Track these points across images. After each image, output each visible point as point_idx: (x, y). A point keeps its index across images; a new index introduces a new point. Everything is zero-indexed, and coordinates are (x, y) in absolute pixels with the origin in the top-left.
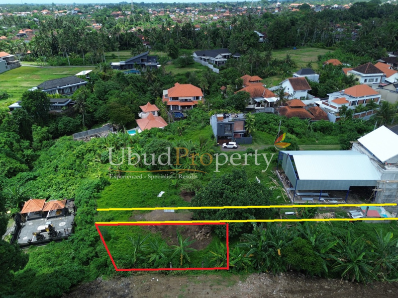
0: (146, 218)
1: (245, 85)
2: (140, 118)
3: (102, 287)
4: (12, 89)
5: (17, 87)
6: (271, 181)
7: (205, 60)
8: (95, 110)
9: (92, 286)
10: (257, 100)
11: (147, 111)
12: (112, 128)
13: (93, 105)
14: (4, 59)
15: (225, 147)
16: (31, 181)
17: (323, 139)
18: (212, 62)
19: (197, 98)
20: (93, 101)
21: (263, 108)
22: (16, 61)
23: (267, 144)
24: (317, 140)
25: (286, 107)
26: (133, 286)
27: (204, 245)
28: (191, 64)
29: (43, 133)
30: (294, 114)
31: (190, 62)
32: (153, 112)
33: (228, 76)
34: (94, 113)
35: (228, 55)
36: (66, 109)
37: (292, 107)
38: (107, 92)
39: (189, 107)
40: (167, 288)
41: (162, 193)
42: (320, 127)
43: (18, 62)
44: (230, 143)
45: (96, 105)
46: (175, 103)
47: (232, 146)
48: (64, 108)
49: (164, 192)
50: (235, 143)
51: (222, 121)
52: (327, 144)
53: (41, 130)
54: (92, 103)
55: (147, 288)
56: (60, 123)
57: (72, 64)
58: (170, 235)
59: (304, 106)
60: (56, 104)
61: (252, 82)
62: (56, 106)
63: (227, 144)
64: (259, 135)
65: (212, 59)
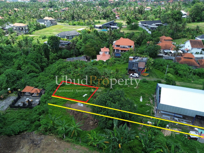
0: (71, 106)
1: (161, 42)
2: (100, 54)
3: (31, 137)
4: (48, 35)
5: (51, 34)
6: (149, 100)
7: (145, 26)
8: (80, 48)
9: (26, 135)
10: (166, 51)
11: (103, 51)
12: (85, 58)
13: (79, 45)
14: (50, 21)
15: (131, 76)
16: (35, 78)
17: (198, 80)
18: (149, 28)
19: (130, 46)
20: (80, 43)
21: (168, 56)
22: (55, 22)
23: (158, 78)
24: (193, 80)
25: (181, 57)
26: (43, 141)
27: (92, 128)
28: (136, 28)
29: (54, 56)
30: (185, 62)
31: (136, 27)
32: (106, 52)
33: (154, 36)
34: (80, 49)
35: (160, 24)
36: (67, 46)
37: (185, 58)
38: (87, 39)
39: (125, 51)
40: (58, 147)
41: (86, 95)
42: (198, 72)
43: (56, 22)
44: (135, 74)
45: (81, 45)
46: (118, 48)
47: (135, 76)
48: (66, 45)
49: (87, 95)
50: (138, 74)
51: (132, 61)
52: (199, 84)
53: (53, 54)
54: (79, 44)
55: (49, 144)
56: (63, 52)
57: (78, 25)
58: (78, 118)
59: (193, 58)
60: (63, 43)
61: (166, 40)
62: (63, 44)
63: (133, 74)
64: (155, 72)
65: (149, 26)
